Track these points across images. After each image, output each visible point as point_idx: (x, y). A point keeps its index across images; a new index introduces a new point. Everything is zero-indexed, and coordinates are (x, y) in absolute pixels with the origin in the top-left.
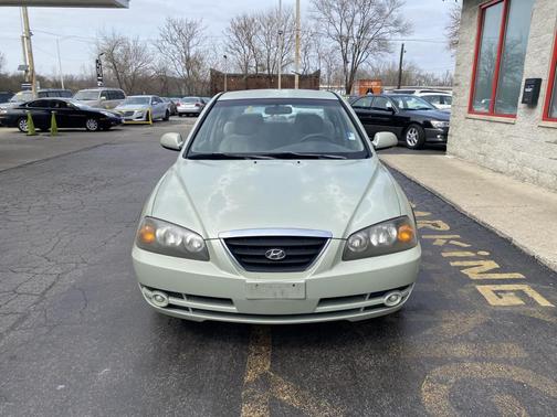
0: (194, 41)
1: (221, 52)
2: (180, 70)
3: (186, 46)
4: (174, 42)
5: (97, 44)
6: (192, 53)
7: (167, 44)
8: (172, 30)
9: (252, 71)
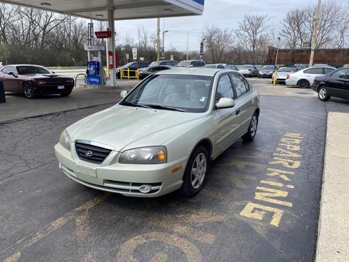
0: (261, 29)
1: (277, 36)
2: (249, 47)
3: (255, 33)
4: (247, 30)
5: (203, 33)
6: (258, 37)
7: (242, 32)
8: (247, 22)
9: (298, 47)
